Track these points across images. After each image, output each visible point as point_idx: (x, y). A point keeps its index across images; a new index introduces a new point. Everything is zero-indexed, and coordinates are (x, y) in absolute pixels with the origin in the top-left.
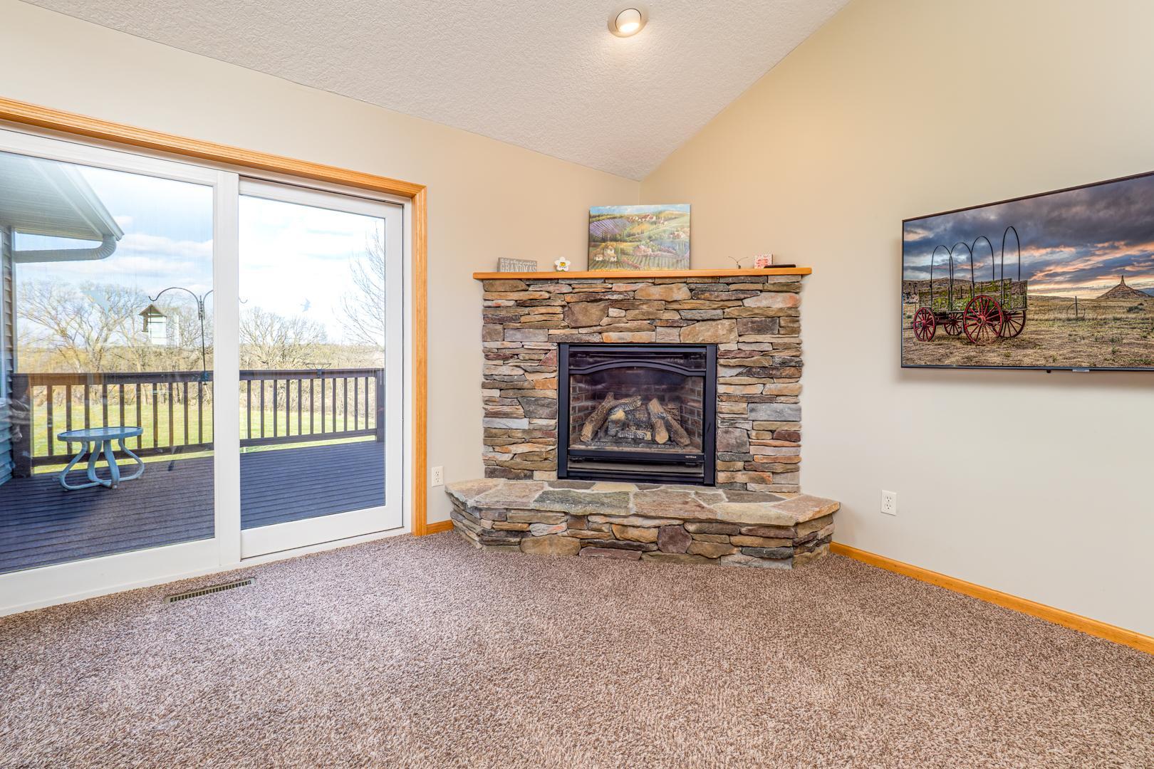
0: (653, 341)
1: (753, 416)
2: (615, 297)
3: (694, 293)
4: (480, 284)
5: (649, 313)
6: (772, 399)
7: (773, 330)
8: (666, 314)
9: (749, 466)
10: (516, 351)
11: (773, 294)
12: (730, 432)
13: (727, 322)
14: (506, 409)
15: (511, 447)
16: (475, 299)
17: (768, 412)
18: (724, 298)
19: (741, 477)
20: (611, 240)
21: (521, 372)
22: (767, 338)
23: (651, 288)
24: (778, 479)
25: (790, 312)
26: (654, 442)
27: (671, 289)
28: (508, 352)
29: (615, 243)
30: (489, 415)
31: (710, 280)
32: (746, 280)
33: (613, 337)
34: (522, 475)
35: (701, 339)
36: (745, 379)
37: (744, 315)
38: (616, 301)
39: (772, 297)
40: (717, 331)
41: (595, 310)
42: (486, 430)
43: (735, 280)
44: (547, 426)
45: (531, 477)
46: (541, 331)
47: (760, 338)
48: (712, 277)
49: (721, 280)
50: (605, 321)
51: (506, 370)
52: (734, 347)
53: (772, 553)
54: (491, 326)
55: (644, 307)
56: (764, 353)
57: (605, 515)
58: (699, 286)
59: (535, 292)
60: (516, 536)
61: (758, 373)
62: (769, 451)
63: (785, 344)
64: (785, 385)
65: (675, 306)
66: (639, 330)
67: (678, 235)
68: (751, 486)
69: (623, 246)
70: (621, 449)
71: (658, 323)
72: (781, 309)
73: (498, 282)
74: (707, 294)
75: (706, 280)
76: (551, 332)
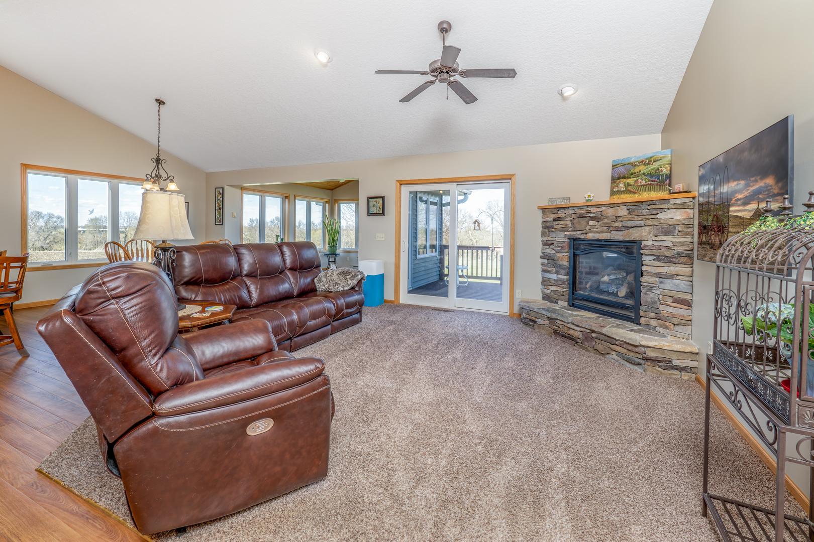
0: (609, 238)
1: (662, 286)
2: (592, 215)
3: (630, 211)
4: (541, 211)
5: (607, 223)
6: (671, 277)
7: (674, 233)
8: (616, 224)
9: (658, 317)
10: (552, 242)
11: (674, 210)
12: (648, 294)
13: (647, 228)
14: (549, 269)
15: (550, 287)
16: (539, 218)
17: (671, 285)
18: (645, 214)
19: (653, 323)
20: (622, 178)
21: (554, 252)
22: (670, 238)
23: (608, 210)
24: (677, 328)
25: (684, 222)
26: (617, 295)
27: (617, 210)
28: (549, 242)
29: (624, 180)
30: (544, 271)
31: (638, 204)
32: (657, 202)
33: (590, 236)
34: (554, 301)
35: (633, 238)
36: (658, 263)
37: (656, 224)
38: (593, 217)
39: (674, 212)
40: (641, 233)
41: (583, 221)
42: (543, 278)
43: (651, 203)
44: (564, 279)
45: (557, 303)
46: (562, 233)
47: (664, 238)
48: (639, 202)
49: (644, 204)
50: (588, 227)
51: (549, 251)
52: (650, 243)
53: (628, 358)
54: (544, 230)
55: (606, 220)
56: (668, 248)
57: (562, 321)
58: (631, 207)
59: (561, 214)
60: (532, 322)
61: (663, 260)
62: (670, 309)
63: (680, 242)
64: (681, 268)
65: (621, 219)
66: (602, 232)
67: (661, 170)
68: (658, 329)
69: (629, 181)
70: (601, 297)
71: (611, 229)
72: (678, 220)
73: (546, 210)
74: (636, 212)
75: (636, 204)
76: (566, 233)
